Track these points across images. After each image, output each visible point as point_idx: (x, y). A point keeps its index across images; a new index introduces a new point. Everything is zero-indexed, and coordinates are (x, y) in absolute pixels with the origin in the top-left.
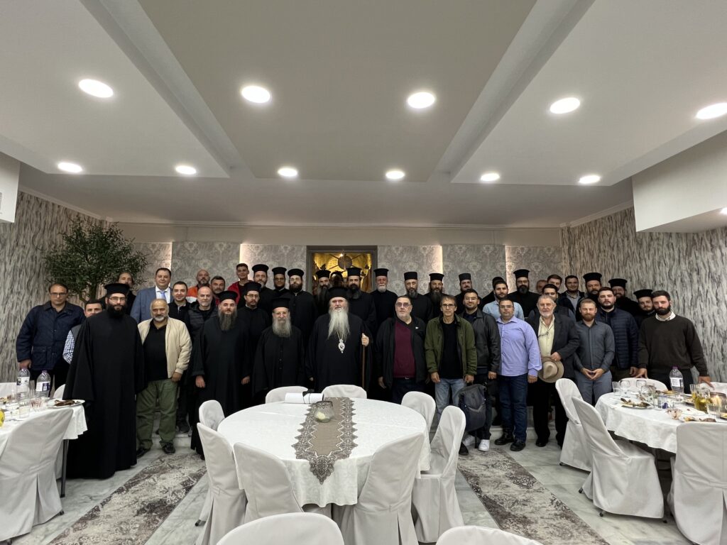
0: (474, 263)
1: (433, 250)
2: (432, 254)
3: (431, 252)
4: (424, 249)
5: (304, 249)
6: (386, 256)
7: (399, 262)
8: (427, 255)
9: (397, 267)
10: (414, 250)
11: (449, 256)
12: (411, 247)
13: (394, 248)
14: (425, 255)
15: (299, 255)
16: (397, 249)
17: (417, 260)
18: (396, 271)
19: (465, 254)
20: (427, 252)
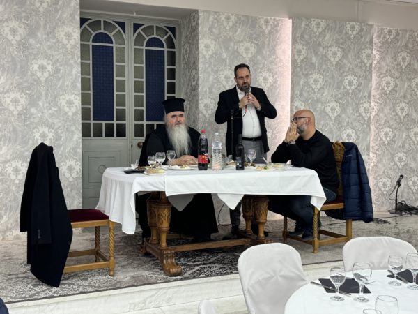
0: (335, 49)
1: (278, 24)
2: (277, 31)
3: (276, 27)
4: (267, 22)
6: (210, 29)
7: (230, 39)
8: (271, 33)
9: (227, 49)
10: (250, 22)
12: (247, 17)
13: (223, 17)
14: (266, 31)
15: (66, 15)
16: (228, 18)
17: (256, 39)
18: (224, 55)
19: (323, 34)
20: (269, 28)
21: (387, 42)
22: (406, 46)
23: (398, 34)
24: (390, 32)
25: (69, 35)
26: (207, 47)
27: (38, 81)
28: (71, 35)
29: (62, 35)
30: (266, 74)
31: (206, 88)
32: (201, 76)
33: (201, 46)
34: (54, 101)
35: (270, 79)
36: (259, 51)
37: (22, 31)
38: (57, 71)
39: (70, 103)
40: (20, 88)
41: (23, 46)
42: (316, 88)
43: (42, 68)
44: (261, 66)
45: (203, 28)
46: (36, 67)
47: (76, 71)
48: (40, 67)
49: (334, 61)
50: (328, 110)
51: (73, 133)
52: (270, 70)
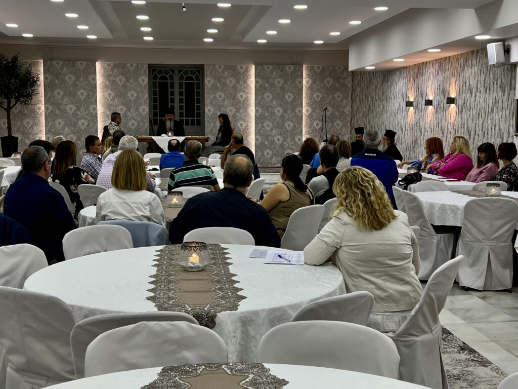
0: (279, 79)
1: (248, 68)
2: (248, 72)
3: (247, 70)
4: (241, 67)
5: (146, 67)
6: (211, 73)
7: (221, 77)
8: (243, 73)
9: (220, 82)
10: (233, 68)
11: (259, 74)
12: (230, 66)
13: (217, 67)
15: (142, 71)
16: (220, 67)
17: (236, 76)
18: (218, 85)
19: (272, 72)
20: (243, 70)
21: (316, 73)
22: (330, 74)
23: (324, 69)
24: (318, 68)
25: (143, 80)
26: (209, 81)
27: (130, 100)
28: (144, 80)
29: (140, 80)
30: (242, 94)
31: (209, 102)
32: (206, 96)
33: (206, 81)
34: (137, 109)
35: (244, 96)
36: (238, 82)
37: (124, 80)
38: (138, 96)
39: (144, 110)
40: (123, 104)
41: (124, 86)
42: (268, 100)
43: (132, 95)
44: (239, 90)
45: (207, 72)
46: (129, 95)
47: (146, 96)
48: (131, 95)
49: (279, 86)
50: (276, 111)
51: (145, 123)
52: (244, 92)
